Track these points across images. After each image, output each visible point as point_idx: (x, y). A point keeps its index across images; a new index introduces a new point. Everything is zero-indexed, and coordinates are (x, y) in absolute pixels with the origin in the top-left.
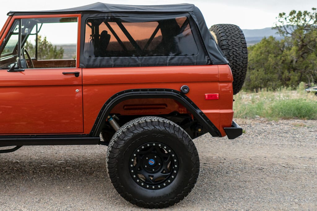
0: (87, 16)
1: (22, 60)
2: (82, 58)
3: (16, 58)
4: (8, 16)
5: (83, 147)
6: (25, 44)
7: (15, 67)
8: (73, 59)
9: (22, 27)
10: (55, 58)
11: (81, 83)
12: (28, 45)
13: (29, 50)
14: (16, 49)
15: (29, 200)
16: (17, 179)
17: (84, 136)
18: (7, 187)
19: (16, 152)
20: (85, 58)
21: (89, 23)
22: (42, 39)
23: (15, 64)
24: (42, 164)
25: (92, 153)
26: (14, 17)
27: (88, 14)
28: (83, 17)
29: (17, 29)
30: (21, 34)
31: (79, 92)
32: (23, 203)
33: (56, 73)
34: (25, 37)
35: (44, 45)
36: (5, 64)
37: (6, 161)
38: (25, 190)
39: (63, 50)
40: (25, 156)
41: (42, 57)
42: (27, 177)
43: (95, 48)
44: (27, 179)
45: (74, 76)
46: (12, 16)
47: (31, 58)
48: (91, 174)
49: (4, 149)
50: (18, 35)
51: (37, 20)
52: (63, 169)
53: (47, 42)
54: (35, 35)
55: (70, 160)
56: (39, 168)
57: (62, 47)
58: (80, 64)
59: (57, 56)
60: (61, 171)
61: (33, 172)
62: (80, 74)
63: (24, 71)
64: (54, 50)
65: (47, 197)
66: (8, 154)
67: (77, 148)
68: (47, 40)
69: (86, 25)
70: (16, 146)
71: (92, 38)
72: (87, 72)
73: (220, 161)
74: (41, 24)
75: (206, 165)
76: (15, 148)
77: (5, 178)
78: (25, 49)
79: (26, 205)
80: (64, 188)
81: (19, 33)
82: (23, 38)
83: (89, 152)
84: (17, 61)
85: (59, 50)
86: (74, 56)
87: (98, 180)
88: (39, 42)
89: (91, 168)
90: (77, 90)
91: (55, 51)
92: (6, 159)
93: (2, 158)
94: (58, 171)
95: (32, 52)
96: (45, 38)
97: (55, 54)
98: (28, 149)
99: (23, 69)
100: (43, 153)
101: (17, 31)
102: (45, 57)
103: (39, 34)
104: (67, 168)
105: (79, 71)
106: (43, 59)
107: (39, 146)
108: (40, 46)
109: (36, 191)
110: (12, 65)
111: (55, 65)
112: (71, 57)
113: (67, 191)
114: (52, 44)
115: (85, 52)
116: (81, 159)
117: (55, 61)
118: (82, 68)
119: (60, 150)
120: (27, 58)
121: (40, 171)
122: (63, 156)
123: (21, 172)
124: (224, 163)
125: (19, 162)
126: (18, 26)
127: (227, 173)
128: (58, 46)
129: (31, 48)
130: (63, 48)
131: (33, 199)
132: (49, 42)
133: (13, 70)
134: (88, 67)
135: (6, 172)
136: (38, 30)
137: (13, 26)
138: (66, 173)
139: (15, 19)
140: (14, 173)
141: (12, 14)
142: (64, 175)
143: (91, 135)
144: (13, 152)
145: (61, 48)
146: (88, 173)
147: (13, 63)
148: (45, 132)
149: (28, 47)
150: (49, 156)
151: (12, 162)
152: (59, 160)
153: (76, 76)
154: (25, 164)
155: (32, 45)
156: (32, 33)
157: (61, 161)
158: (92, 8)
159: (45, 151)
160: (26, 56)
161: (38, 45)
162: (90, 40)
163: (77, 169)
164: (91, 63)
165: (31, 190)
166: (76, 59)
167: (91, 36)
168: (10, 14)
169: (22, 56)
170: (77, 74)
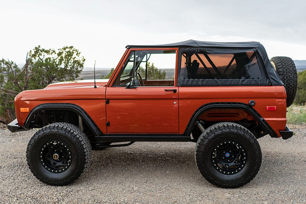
0: (182, 49)
1: (136, 80)
2: (179, 79)
3: (132, 79)
4: (126, 49)
5: (179, 143)
6: (138, 68)
7: (131, 85)
8: (172, 80)
9: (136, 56)
10: (159, 79)
11: (177, 97)
12: (141, 69)
13: (141, 72)
14: (132, 72)
15: (139, 180)
16: (131, 166)
17: (179, 135)
18: (124, 171)
19: (130, 146)
20: (180, 79)
21: (184, 54)
22: (150, 65)
23: (131, 83)
24: (149, 155)
25: (185, 148)
26: (131, 49)
27: (184, 48)
28: (180, 50)
29: (132, 57)
30: (136, 61)
31: (176, 103)
32: (135, 183)
33: (160, 90)
34: (138, 63)
35: (152, 69)
36: (124, 83)
37: (123, 152)
38: (136, 173)
39: (165, 73)
40: (137, 149)
41: (150, 79)
42: (138, 164)
43: (188, 73)
44: (138, 165)
45: (173, 92)
46: (129, 48)
47: (143, 79)
48: (184, 163)
49: (122, 144)
50: (133, 62)
51: (147, 52)
52: (164, 159)
53: (154, 67)
54: (146, 62)
55: (169, 152)
56: (147, 158)
57: (164, 70)
58: (177, 84)
59: (161, 77)
60: (162, 160)
61: (143, 160)
62: (177, 91)
63: (137, 88)
64: (159, 72)
65: (152, 179)
66: (125, 147)
67: (174, 144)
68: (154, 65)
69: (182, 55)
70: (130, 142)
71: (186, 65)
72: (182, 90)
73: (276, 155)
74: (150, 54)
75: (267, 157)
76: (130, 143)
77: (122, 164)
78: (138, 72)
79: (137, 185)
80: (164, 172)
81: (134, 61)
82: (137, 64)
83: (183, 146)
84: (132, 81)
85: (162, 73)
86: (173, 78)
87: (189, 167)
88: (148, 67)
89: (184, 158)
90: (175, 102)
91: (159, 74)
92: (123, 151)
93: (120, 150)
94: (161, 160)
95: (143, 74)
96: (153, 64)
97: (160, 75)
98: (139, 144)
99: (137, 87)
100: (150, 147)
101: (133, 59)
102: (152, 78)
103: (148, 61)
104: (166, 158)
105: (177, 88)
106: (151, 80)
107: (147, 142)
108: (149, 70)
109: (144, 174)
110: (129, 84)
111: (159, 84)
112: (171, 78)
113: (166, 175)
114: (157, 68)
115: (181, 75)
116: (177, 152)
117: (160, 81)
118: (179, 86)
119: (162, 145)
120: (139, 79)
121: (147, 160)
122: (164, 149)
123: (134, 161)
124: (279, 156)
125: (132, 153)
126: (133, 56)
127: (281, 164)
128: (162, 70)
129: (143, 71)
130: (165, 72)
131: (142, 180)
132: (155, 67)
133: (129, 87)
134: (183, 86)
135: (123, 160)
136: (148, 59)
137: (129, 56)
138: (166, 162)
139: (131, 51)
140: (129, 161)
141: (129, 47)
142: (164, 163)
143: (184, 135)
144: (128, 146)
145: (164, 72)
146: (182, 162)
147: (129, 82)
148: (151, 132)
149: (140, 71)
150: (154, 149)
151: (127, 153)
152: (161, 152)
153: (174, 92)
154: (137, 155)
155: (143, 69)
156: (143, 61)
157: (163, 153)
158: (186, 44)
159: (151, 145)
160: (139, 77)
161: (148, 69)
162: (185, 66)
163: (174, 159)
164: (185, 83)
165: (140, 174)
166: (174, 80)
167: (185, 63)
168: (128, 47)
169: (136, 77)
170: (175, 91)
